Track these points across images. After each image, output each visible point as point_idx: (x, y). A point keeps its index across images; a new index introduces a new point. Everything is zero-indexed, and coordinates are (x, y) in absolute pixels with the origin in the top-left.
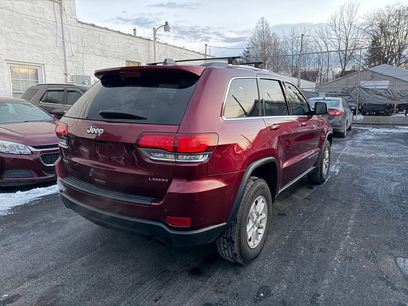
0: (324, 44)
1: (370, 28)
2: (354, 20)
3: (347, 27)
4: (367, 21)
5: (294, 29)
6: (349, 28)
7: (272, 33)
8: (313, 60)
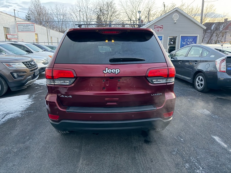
0: (75, 16)
1: (96, 10)
2: (89, 5)
3: (85, 8)
4: (94, 6)
5: (57, 5)
6: (87, 9)
7: (42, 6)
8: (70, 25)
